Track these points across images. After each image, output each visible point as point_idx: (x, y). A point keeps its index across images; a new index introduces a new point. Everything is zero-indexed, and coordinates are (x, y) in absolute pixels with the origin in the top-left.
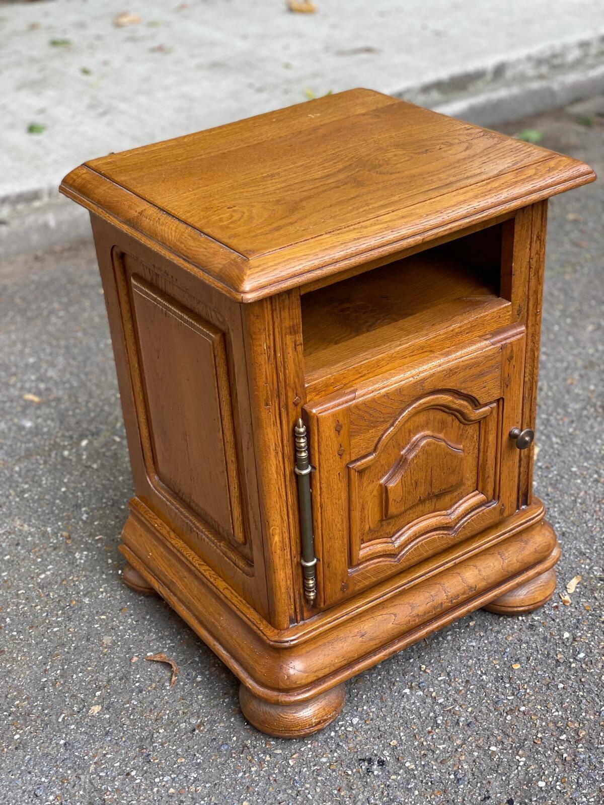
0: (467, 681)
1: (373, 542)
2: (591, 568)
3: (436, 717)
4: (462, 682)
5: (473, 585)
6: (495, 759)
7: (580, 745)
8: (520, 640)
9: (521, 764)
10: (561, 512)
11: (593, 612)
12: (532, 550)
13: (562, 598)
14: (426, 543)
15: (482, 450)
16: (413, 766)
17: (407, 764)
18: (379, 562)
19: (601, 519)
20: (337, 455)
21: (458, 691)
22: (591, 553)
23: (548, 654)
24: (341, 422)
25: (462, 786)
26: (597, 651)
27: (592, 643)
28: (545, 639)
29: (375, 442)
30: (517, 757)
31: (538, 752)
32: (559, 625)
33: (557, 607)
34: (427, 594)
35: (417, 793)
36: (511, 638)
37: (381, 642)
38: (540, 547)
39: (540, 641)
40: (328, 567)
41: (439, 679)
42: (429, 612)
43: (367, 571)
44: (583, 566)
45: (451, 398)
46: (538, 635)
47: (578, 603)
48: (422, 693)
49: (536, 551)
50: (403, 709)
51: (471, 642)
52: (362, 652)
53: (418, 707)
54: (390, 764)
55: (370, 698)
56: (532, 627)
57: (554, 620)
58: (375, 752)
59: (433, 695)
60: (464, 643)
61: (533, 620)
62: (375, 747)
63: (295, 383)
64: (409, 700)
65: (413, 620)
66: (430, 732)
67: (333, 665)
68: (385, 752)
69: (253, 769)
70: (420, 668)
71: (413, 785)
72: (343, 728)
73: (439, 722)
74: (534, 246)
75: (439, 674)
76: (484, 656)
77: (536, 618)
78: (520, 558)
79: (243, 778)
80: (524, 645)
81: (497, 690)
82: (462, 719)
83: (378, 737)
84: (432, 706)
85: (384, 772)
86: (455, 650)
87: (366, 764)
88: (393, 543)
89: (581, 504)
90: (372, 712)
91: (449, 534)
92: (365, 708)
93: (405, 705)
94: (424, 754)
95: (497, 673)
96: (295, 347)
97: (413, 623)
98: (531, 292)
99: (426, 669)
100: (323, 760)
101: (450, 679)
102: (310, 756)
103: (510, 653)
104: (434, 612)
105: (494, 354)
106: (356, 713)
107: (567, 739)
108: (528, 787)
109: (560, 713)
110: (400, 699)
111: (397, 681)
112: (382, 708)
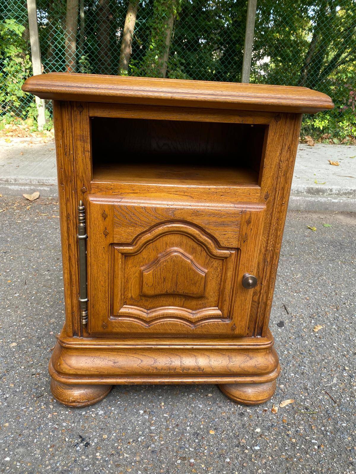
0: (177, 425)
1: (132, 307)
2: (305, 399)
3: (140, 436)
4: (175, 424)
5: (202, 367)
8: (228, 418)
10: (311, 362)
11: (286, 426)
13: (274, 407)
14: (170, 324)
15: (223, 280)
16: (100, 457)
17: (98, 454)
18: (133, 321)
19: (332, 375)
20: (103, 234)
21: (167, 428)
22: (312, 391)
23: (238, 436)
24: (106, 213)
26: (270, 450)
27: (271, 444)
28: (244, 425)
29: (134, 237)
32: (258, 422)
33: (266, 411)
34: (168, 359)
36: (224, 414)
37: (125, 372)
39: (240, 425)
40: (93, 307)
41: (165, 415)
42: (165, 370)
43: (123, 323)
44: (301, 396)
45: (198, 232)
46: (242, 421)
47: (281, 415)
48: (147, 418)
49: (255, 366)
50: (130, 421)
51: (200, 404)
52: (111, 372)
53: (138, 424)
54: (90, 449)
55: (121, 405)
56: (242, 414)
57: (258, 417)
58: (91, 436)
59: (153, 422)
60: (196, 403)
61: (246, 411)
62: (94, 434)
63: (82, 176)
64: (138, 417)
65: (152, 370)
66: (129, 443)
67: (89, 371)
68: (96, 439)
69: (31, 408)
70: (161, 403)
71: (88, 469)
72: (91, 413)
73: (139, 439)
74: (284, 153)
75: (167, 413)
76: (200, 416)
77: (248, 411)
78: (242, 365)
79: (22, 410)
80: (228, 422)
81: (189, 440)
82: (153, 446)
83: (102, 429)
84: (146, 428)
85: (82, 451)
86: (188, 404)
87: (80, 440)
88: (148, 313)
89: (326, 363)
90: (114, 413)
91: (190, 326)
92: (113, 409)
93: (133, 419)
94: (113, 454)
95: (198, 430)
96: (84, 151)
97: (152, 371)
98: (278, 186)
99: (163, 406)
100: (64, 424)
101: (170, 418)
102: (61, 418)
103: (216, 423)
104: (168, 371)
105: (235, 214)
106: (105, 409)
110: (134, 414)
111: (142, 404)
112: (121, 414)
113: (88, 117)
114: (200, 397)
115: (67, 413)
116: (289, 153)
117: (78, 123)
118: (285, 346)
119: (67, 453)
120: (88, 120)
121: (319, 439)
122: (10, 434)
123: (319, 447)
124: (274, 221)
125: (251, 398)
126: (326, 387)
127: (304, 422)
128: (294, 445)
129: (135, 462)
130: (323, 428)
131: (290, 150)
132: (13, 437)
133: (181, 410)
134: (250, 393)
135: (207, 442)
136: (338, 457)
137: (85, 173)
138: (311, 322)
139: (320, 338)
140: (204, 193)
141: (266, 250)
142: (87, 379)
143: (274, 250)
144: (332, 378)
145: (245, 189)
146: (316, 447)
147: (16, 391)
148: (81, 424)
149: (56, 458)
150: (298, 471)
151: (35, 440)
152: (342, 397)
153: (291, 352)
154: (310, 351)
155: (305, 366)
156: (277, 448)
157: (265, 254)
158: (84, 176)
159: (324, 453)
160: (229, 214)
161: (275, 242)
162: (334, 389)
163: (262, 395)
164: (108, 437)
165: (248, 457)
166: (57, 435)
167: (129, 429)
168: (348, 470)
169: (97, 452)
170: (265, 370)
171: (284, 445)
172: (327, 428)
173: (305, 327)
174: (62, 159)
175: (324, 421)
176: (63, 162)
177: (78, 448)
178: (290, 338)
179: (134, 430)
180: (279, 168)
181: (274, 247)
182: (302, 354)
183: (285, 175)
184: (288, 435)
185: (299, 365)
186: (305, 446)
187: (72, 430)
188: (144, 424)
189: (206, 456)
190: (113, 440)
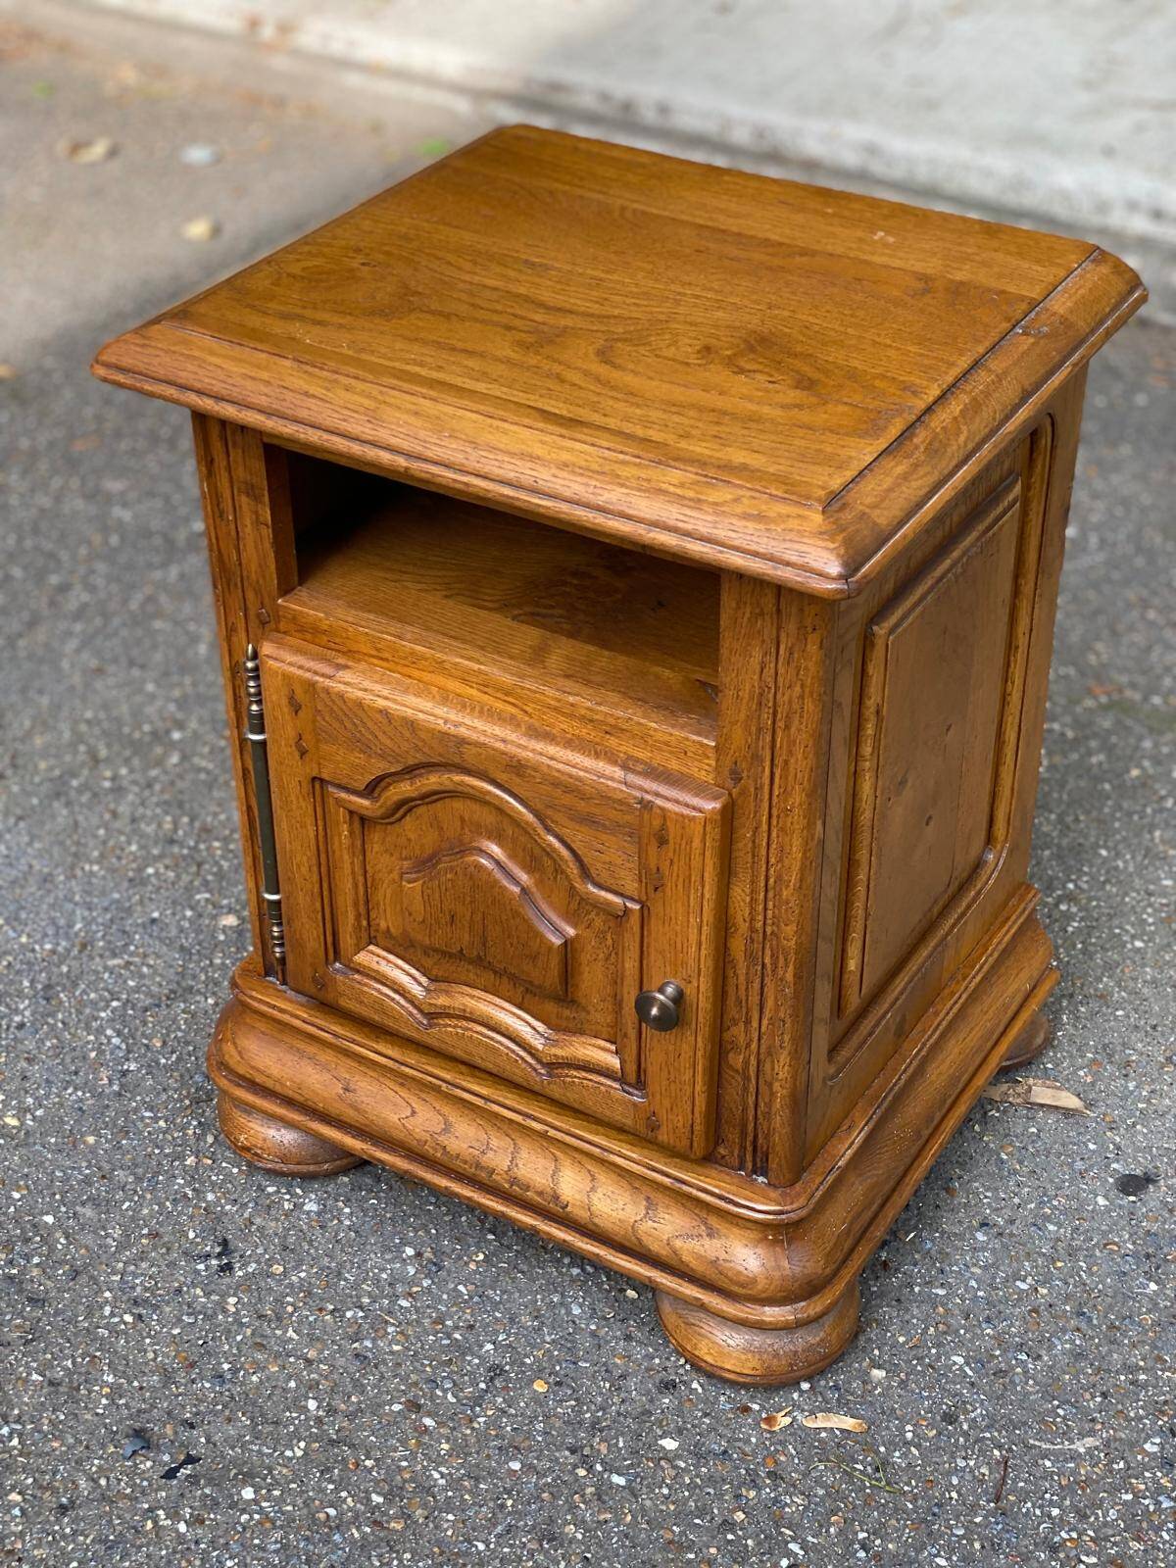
0: (471, 1327)
1: (392, 958)
2: (909, 1443)
3: (359, 1307)
4: (466, 1320)
5: (565, 1199)
6: (288, 1414)
7: (368, 1530)
8: (622, 1376)
9: (288, 1453)
11: (763, 1475)
12: (712, 1255)
13: (782, 1413)
14: (483, 1043)
16: (232, 1309)
17: (232, 1300)
18: (387, 996)
19: (1099, 1427)
20: (295, 747)
21: (439, 1321)
22: (963, 1434)
23: (601, 1429)
24: (298, 697)
25: (207, 1385)
26: (647, 1503)
27: (666, 1492)
28: (644, 1413)
29: (369, 781)
30: (302, 1444)
31: (326, 1470)
32: (694, 1427)
33: (746, 1409)
34: (484, 1134)
35: (176, 1331)
36: (620, 1362)
37: (367, 1126)
38: (727, 1265)
39: (636, 1406)
41: (460, 1287)
42: (466, 1162)
43: (364, 992)
44: (909, 1428)
45: (530, 817)
47: (781, 1443)
48: (412, 1273)
49: (714, 1262)
50: (364, 1261)
51: (582, 1305)
53: (376, 1278)
54: (227, 1280)
55: (375, 1210)
56: (669, 1386)
57: (706, 1415)
58: (249, 1252)
59: (415, 1289)
60: (571, 1296)
61: (688, 1383)
63: (259, 583)
64: (389, 1261)
65: (434, 1148)
66: (321, 1310)
68: (254, 1265)
69: (162, 1123)
70: (477, 1253)
71: (191, 1321)
72: (287, 1197)
75: (472, 1284)
76: (550, 1334)
77: (695, 1385)
78: (678, 1243)
79: (143, 1118)
80: (607, 1385)
81: (466, 1375)
82: (368, 1344)
83: (285, 1249)
84: (386, 1296)
85: (207, 1277)
86: (544, 1290)
87: (218, 1250)
88: (427, 990)
89: (1132, 1382)
90: (341, 1222)
91: (535, 1070)
92: (347, 1210)
93: (374, 1259)
94: (266, 1316)
95: (512, 1363)
96: (257, 522)
97: (431, 1151)
99: (477, 1262)
100: (210, 1197)
101: (465, 1302)
102: (214, 1178)
103: (576, 1371)
104: (475, 1170)
105: (621, 802)
106: (330, 1202)
107: (378, 1506)
108: (236, 1475)
109: (442, 1482)
110: (387, 1249)
111: (428, 1232)
112: (356, 1232)
115: (235, 1170)
117: (240, 452)
118: (1054, 1262)
119: (172, 1265)
121: (818, 1551)
122: (84, 1164)
124: (769, 855)
126: (1030, 1446)
127: (828, 1494)
129: (302, 1357)
130: (863, 1536)
132: (86, 1176)
133: (517, 1295)
135: (504, 1402)
137: (264, 577)
141: (753, 929)
142: (276, 1104)
144: (1089, 1433)
145: (671, 734)
147: (158, 1063)
148: (246, 1215)
149: (144, 1265)
151: (127, 1204)
152: (1042, 1498)
153: (1044, 1291)
154: (1125, 1318)
155: (1037, 1358)
156: (672, 1507)
158: (262, 581)
160: (605, 798)
161: (780, 915)
162: (1049, 1464)
164: (285, 1273)
166: (180, 1214)
167: (346, 1280)
169: (234, 1295)
171: (703, 1512)
172: (878, 1542)
175: (893, 1522)
176: (214, 534)
177: (201, 1267)
178: (1108, 1244)
179: (356, 1286)
181: (779, 927)
182: (1080, 1315)
184: (738, 1497)
186: (757, 1543)
187: (218, 1219)
188: (390, 1284)
189: (473, 1429)
190: (291, 1285)
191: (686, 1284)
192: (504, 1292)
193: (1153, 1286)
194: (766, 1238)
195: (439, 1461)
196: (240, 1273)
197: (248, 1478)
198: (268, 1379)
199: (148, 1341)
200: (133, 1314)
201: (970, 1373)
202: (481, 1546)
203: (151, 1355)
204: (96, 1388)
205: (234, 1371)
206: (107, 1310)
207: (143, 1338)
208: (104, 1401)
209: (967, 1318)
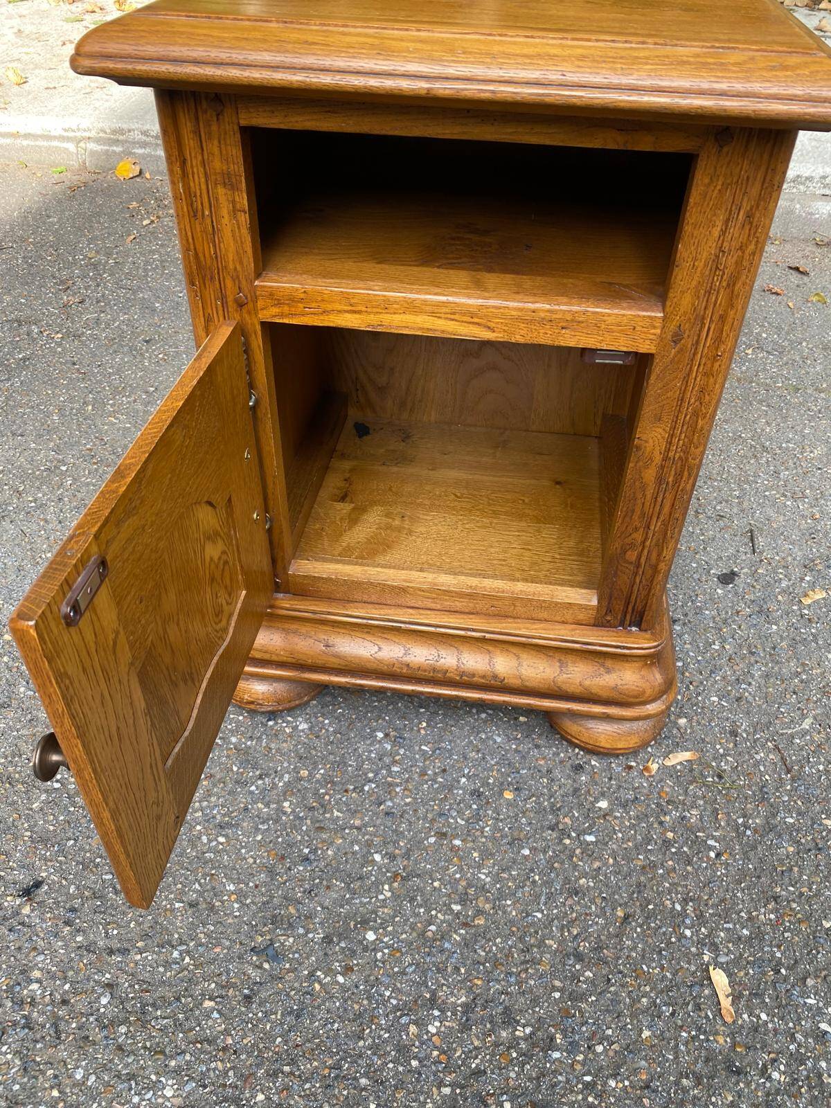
0: (444, 771)
2: (724, 755)
3: (370, 781)
4: (439, 767)
5: (501, 676)
6: (365, 869)
7: (463, 932)
8: (549, 771)
9: (381, 897)
10: (767, 676)
11: (665, 804)
12: (612, 684)
13: (650, 763)
16: (289, 810)
17: (286, 804)
19: (805, 712)
21: (423, 773)
22: (746, 740)
23: (559, 809)
25: (301, 868)
26: (614, 846)
27: (620, 835)
28: (576, 790)
30: (386, 887)
31: (412, 900)
32: (609, 789)
33: (630, 767)
34: (434, 652)
35: (259, 838)
36: (542, 762)
37: (346, 666)
38: (626, 687)
39: (569, 788)
41: (423, 747)
42: (425, 671)
44: (718, 747)
46: (574, 781)
47: (661, 780)
48: (389, 748)
50: (355, 750)
51: (499, 735)
52: (320, 662)
53: (369, 759)
55: (344, 716)
56: (578, 768)
57: (610, 779)
58: (279, 768)
59: (397, 758)
60: (490, 732)
61: (588, 763)
62: (286, 765)
63: (235, 269)
64: (371, 745)
65: (399, 668)
66: (346, 791)
67: (277, 655)
70: (420, 723)
71: (266, 827)
72: (285, 725)
73: (366, 788)
74: (734, 231)
75: (429, 743)
76: (492, 759)
77: (593, 763)
78: (587, 683)
80: (545, 780)
81: (460, 803)
82: (389, 803)
83: (301, 758)
84: (382, 768)
85: (260, 793)
86: (472, 733)
89: (802, 681)
90: (327, 730)
92: (327, 721)
93: (362, 747)
94: (313, 807)
95: (482, 786)
96: (234, 212)
97: (398, 670)
98: (709, 312)
99: (424, 728)
100: (234, 740)
101: (431, 756)
102: (229, 727)
103: (521, 777)
104: (431, 674)
106: (313, 720)
107: (459, 913)
108: (355, 926)
109: (488, 879)
110: (364, 738)
111: (384, 719)
112: (340, 733)
113: (236, 128)
114: (501, 719)
115: (241, 718)
116: (747, 231)
117: (216, 142)
118: (721, 630)
119: (231, 793)
120: (238, 136)
121: (725, 840)
123: (718, 855)
124: (691, 396)
125: (601, 742)
126: (782, 734)
127: (706, 802)
128: (667, 843)
129: (352, 827)
130: (741, 821)
131: (751, 223)
133: (459, 741)
134: (602, 733)
135: (493, 812)
136: (751, 881)
137: (241, 263)
138: (802, 579)
139: (809, 620)
140: (520, 319)
141: (665, 459)
142: (273, 669)
143: (687, 459)
144: (804, 717)
145: (624, 315)
146: (712, 855)
148: (264, 744)
149: (213, 799)
150: (659, 895)
152: (809, 762)
153: (727, 647)
154: (774, 648)
155: (750, 684)
156: (630, 844)
157: (662, 467)
158: (239, 268)
159: (726, 869)
161: (691, 442)
162: (798, 741)
163: (625, 740)
164: (310, 774)
165: (567, 852)
167: (350, 766)
168: (763, 910)
169: (286, 800)
170: (636, 697)
171: (648, 840)
172: (750, 821)
173: (784, 591)
174: (188, 228)
175: (749, 806)
176: (189, 234)
177: (253, 788)
178: (738, 612)
179: (359, 768)
180: (717, 268)
181: (686, 452)
182: (752, 654)
183: (731, 285)
184: (661, 823)
185: (738, 680)
186: (690, 848)
187: (246, 753)
188: (380, 760)
189: (486, 837)
190: (318, 781)
191: (593, 706)
192: (450, 741)
193: (774, 627)
194: (646, 664)
195: (480, 867)
196: (281, 784)
197: (365, 923)
198: (338, 849)
199: (243, 851)
200: (223, 835)
201: (725, 704)
202: (539, 915)
203: (251, 861)
204: (226, 898)
205: (314, 851)
206: (204, 839)
207: (239, 850)
208: (236, 906)
209: (701, 674)
